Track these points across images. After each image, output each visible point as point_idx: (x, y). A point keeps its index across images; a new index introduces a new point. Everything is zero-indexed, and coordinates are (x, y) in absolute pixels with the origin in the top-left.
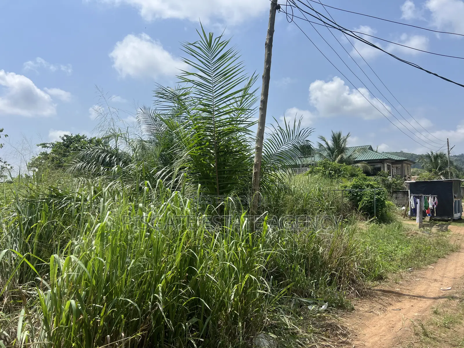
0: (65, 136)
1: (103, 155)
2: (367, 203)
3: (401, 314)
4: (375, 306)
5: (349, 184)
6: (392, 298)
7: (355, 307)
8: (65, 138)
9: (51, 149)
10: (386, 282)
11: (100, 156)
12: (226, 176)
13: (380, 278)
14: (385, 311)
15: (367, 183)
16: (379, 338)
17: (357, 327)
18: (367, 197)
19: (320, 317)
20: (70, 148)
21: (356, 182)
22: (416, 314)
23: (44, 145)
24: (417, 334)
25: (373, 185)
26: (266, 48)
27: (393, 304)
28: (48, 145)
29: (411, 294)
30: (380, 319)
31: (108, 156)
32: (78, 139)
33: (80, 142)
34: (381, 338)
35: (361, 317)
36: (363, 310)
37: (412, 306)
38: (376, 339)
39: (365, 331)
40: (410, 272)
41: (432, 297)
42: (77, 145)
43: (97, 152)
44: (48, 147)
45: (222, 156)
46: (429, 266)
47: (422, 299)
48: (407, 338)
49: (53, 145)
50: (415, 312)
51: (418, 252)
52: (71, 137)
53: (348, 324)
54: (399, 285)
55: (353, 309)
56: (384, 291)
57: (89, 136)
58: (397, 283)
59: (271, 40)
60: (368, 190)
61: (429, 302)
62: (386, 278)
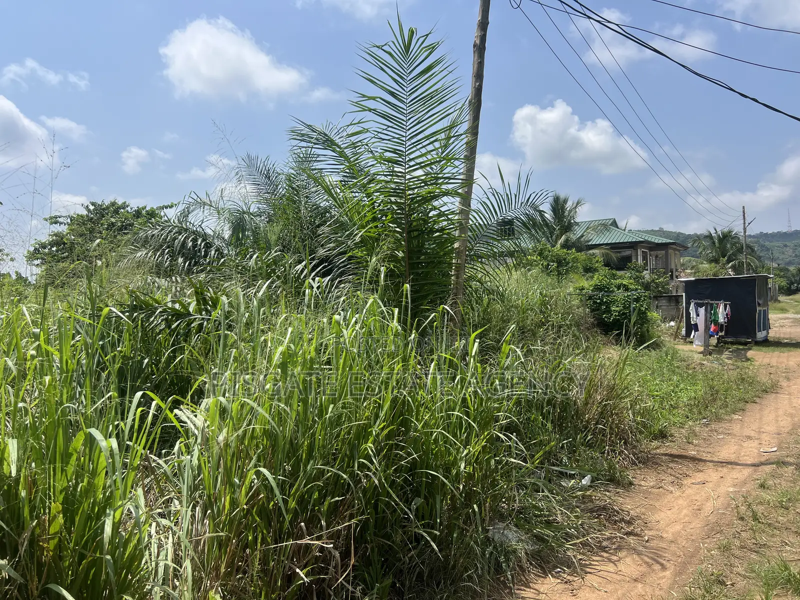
0: (93, 204)
1: (181, 238)
2: (618, 316)
3: (708, 487)
4: (663, 478)
5: (587, 284)
6: (688, 466)
7: (636, 481)
8: (92, 208)
9: (67, 226)
10: (671, 441)
11: (175, 239)
12: (420, 271)
13: (662, 435)
14: (680, 486)
15: (618, 281)
16: (682, 526)
17: (643, 510)
18: (618, 306)
19: (584, 496)
20: (102, 225)
21: (601, 282)
22: (731, 489)
23: (54, 220)
24: (742, 519)
25: (628, 285)
26: (474, 52)
27: (690, 475)
28: (61, 220)
29: (716, 459)
30: (677, 498)
31: (190, 239)
32: (116, 209)
33: (119, 214)
34: (684, 526)
35: (647, 494)
36: (647, 484)
37: (722, 477)
38: (678, 527)
39: (656, 516)
40: (706, 425)
41: (749, 463)
42: (113, 220)
43: (170, 232)
44: (61, 223)
46: (733, 416)
47: (735, 466)
48: (728, 525)
49: (71, 220)
50: (729, 486)
51: (714, 394)
52: (101, 206)
53: (629, 507)
54: (693, 446)
55: (631, 484)
56: (671, 455)
58: (690, 443)
59: (483, 38)
60: (620, 295)
61: (747, 471)
62: (672, 435)
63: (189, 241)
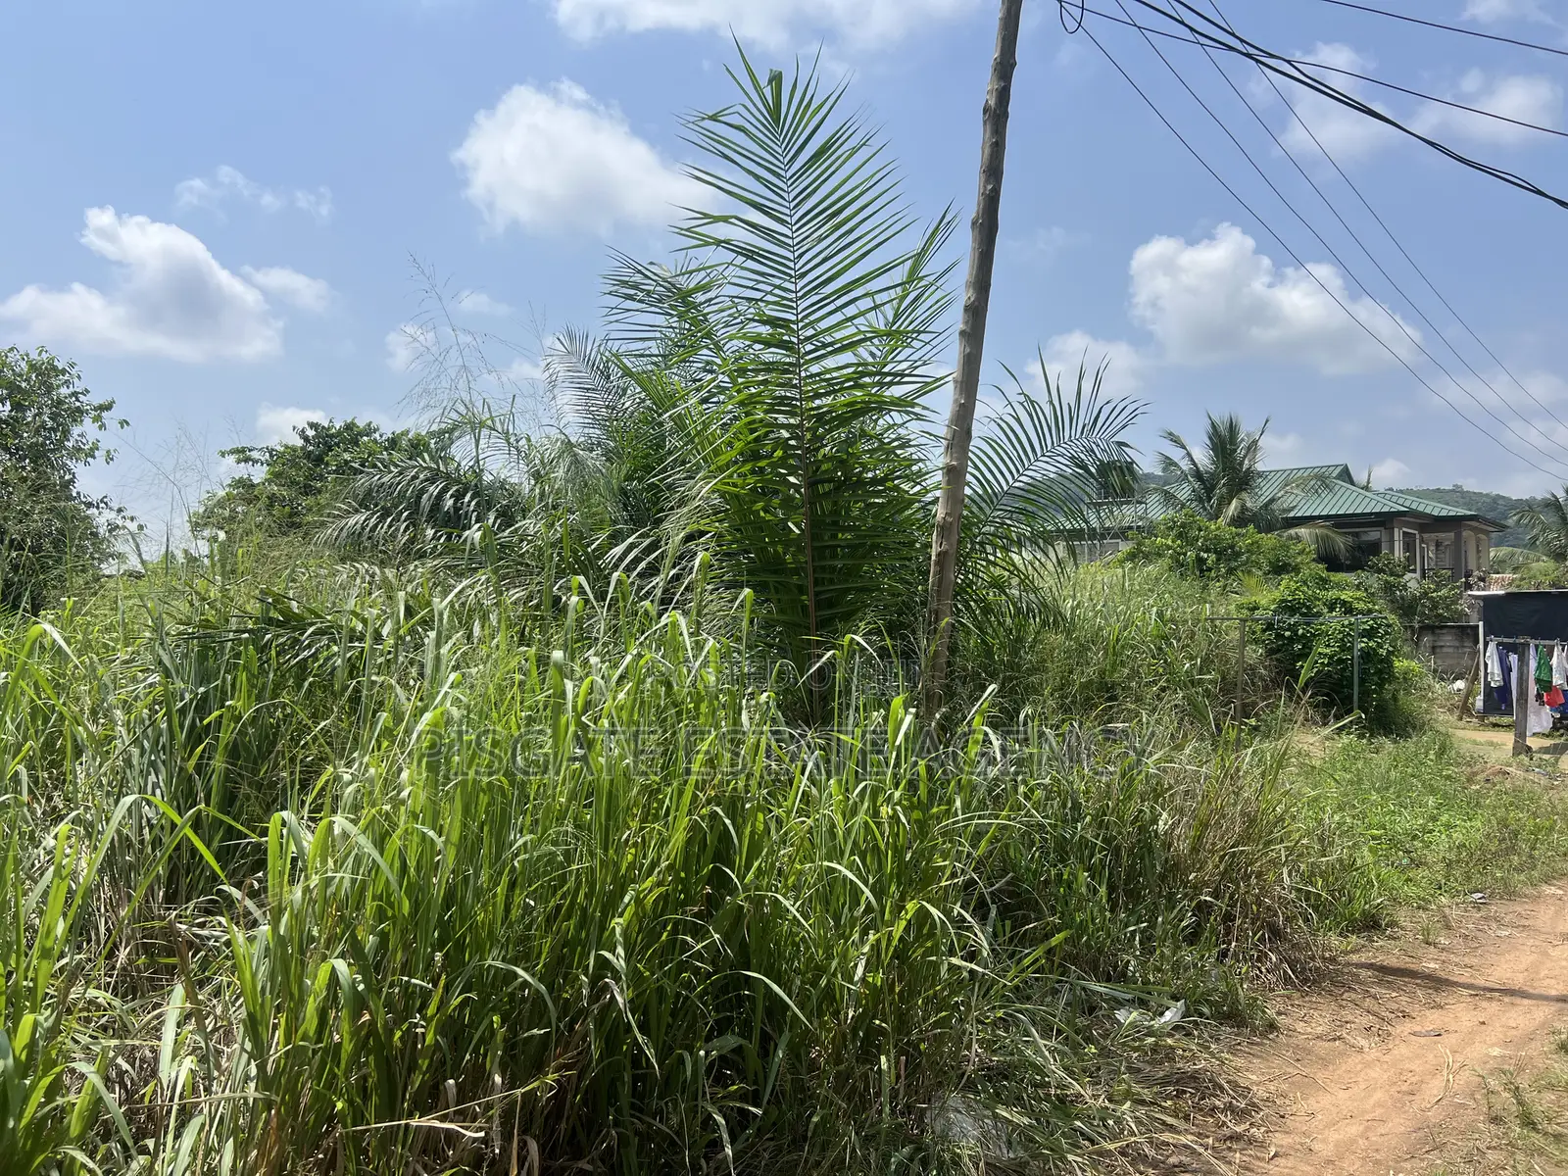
0: (312, 425)
1: (434, 490)
2: (1328, 665)
3: (1444, 1046)
4: (1350, 1018)
5: (1267, 596)
6: (1412, 995)
7: (1282, 1020)
8: (311, 433)
9: (265, 468)
10: (1391, 938)
11: (423, 491)
12: (838, 563)
13: (1370, 924)
14: (1384, 1037)
15: (1332, 594)
16: (1361, 1128)
17: (1284, 1087)
18: (1328, 646)
19: (1155, 1048)
20: (327, 464)
21: (1292, 593)
22: (1496, 1051)
23: (243, 455)
24: (1496, 1120)
25: (1351, 602)
26: (985, 122)
27: (1414, 1015)
28: (255, 455)
29: (1480, 982)
30: (1368, 1065)
31: (450, 493)
32: (352, 435)
33: (358, 446)
34: (1367, 1129)
35: (1302, 1054)
36: (1309, 1030)
37: (1484, 1023)
38: (1354, 1129)
39: (1312, 1101)
40: (1477, 906)
41: (1554, 993)
42: (347, 456)
43: (414, 478)
44: (255, 461)
45: (826, 495)
46: (1545, 887)
47: (1518, 1000)
48: (1462, 1133)
49: (271, 456)
50: (1493, 1045)
51: (1509, 839)
52: (329, 429)
53: (1254, 1077)
54: (1436, 950)
55: (1272, 1026)
56: (1383, 969)
57: (387, 427)
58: (1430, 944)
59: (1003, 96)
60: (1334, 621)
61: (1542, 1012)
62: (1393, 924)
63: (448, 496)
